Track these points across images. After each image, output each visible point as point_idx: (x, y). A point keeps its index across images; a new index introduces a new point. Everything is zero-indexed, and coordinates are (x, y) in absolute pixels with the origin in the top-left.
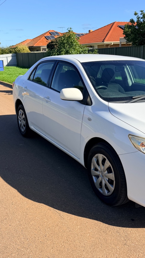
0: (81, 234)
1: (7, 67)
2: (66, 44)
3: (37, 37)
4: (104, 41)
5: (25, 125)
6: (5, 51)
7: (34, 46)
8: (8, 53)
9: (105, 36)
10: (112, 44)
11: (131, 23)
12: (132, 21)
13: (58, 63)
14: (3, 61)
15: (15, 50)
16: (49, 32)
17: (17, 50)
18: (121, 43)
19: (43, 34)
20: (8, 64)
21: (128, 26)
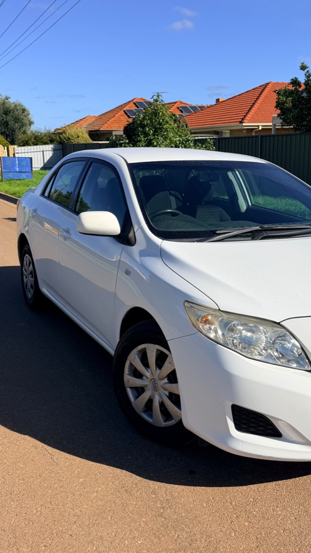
0: (82, 493)
1: (41, 171)
2: (148, 127)
3: (109, 112)
4: (243, 123)
5: (33, 285)
6: (42, 138)
7: (102, 129)
8: (45, 143)
9: (247, 112)
10: (260, 128)
11: (293, 86)
12: (295, 82)
13: (91, 163)
14: (31, 159)
15: (60, 137)
16: (135, 101)
17: (65, 138)
18: (275, 125)
19: (121, 106)
20: (45, 165)
21: (286, 91)
